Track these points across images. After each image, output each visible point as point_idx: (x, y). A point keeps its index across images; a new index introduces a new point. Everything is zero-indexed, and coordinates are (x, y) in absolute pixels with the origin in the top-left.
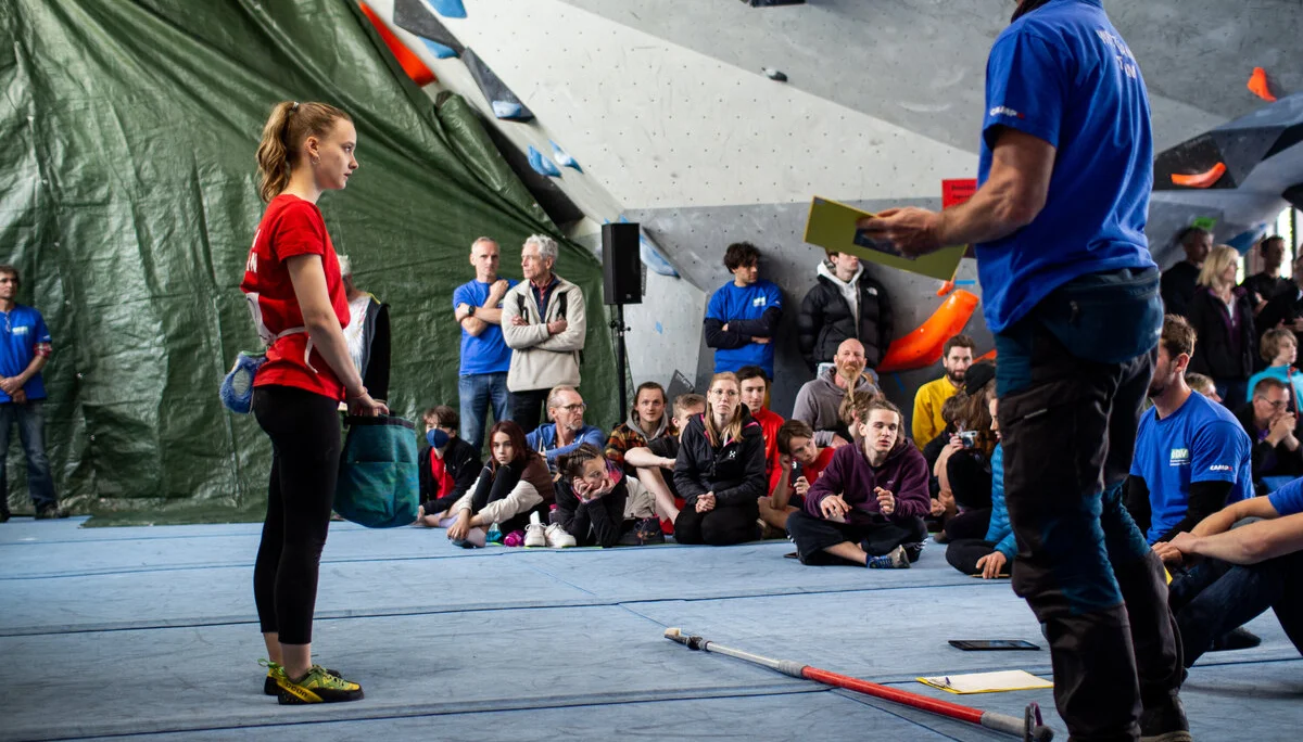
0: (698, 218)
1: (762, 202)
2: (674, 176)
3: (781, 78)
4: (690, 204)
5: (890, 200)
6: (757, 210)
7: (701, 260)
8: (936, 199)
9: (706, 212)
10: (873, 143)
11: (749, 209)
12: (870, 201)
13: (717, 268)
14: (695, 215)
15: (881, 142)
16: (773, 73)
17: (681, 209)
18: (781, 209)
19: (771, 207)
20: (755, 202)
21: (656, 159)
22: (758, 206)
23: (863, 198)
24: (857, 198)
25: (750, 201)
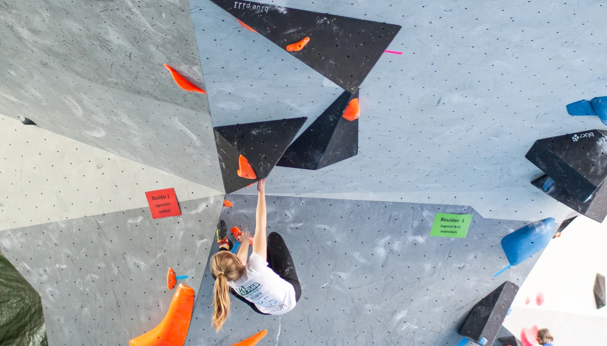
0: (21, 236)
1: (51, 221)
3: (29, 122)
4: (15, 226)
5: (121, 212)
6: (50, 227)
8: (146, 209)
9: (25, 231)
10: (99, 168)
11: (45, 227)
12: (110, 214)
13: (41, 275)
14: (19, 234)
15: (103, 166)
16: (24, 120)
17: (11, 230)
18: (63, 226)
19: (57, 223)
20: (48, 221)
22: (50, 224)
23: (104, 213)
24: (101, 213)
25: (44, 221)
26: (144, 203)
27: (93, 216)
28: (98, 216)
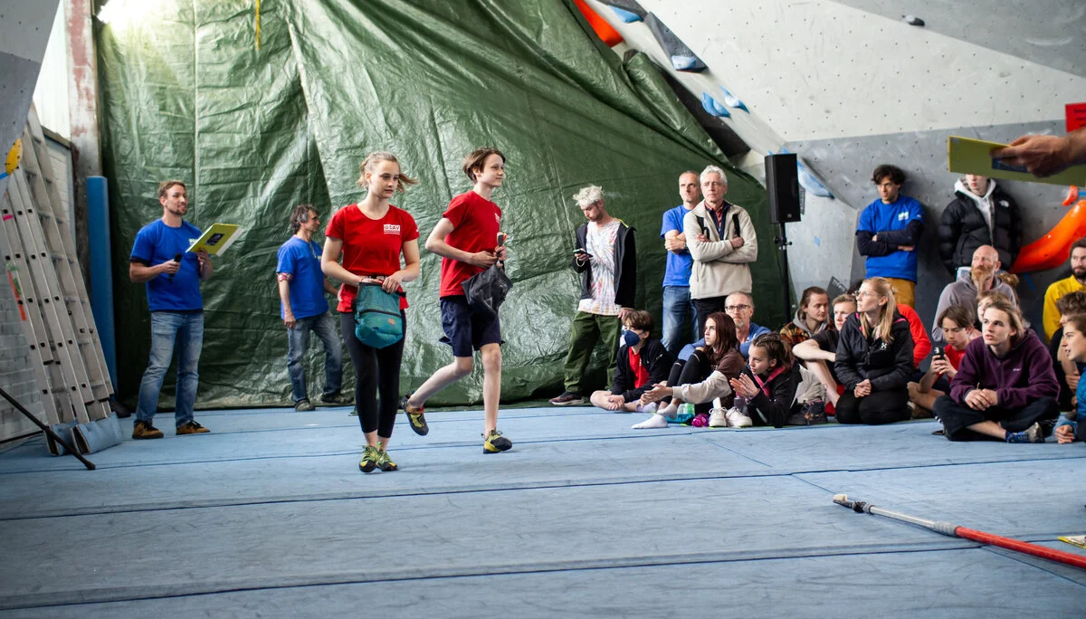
0: (849, 146)
1: (902, 131)
2: (828, 112)
3: (919, 23)
4: (841, 136)
5: (1019, 124)
6: (900, 138)
7: (852, 183)
8: (1060, 122)
9: (856, 141)
10: (1002, 75)
11: (893, 137)
12: (1001, 126)
13: (866, 189)
14: (846, 145)
15: (1009, 74)
16: (912, 20)
17: (834, 140)
18: (921, 136)
19: (913, 134)
20: (897, 131)
21: (812, 98)
22: (902, 134)
23: (993, 124)
24: (988, 124)
25: (894, 130)
26: (1061, 116)
27: (974, 128)
28: (982, 128)
